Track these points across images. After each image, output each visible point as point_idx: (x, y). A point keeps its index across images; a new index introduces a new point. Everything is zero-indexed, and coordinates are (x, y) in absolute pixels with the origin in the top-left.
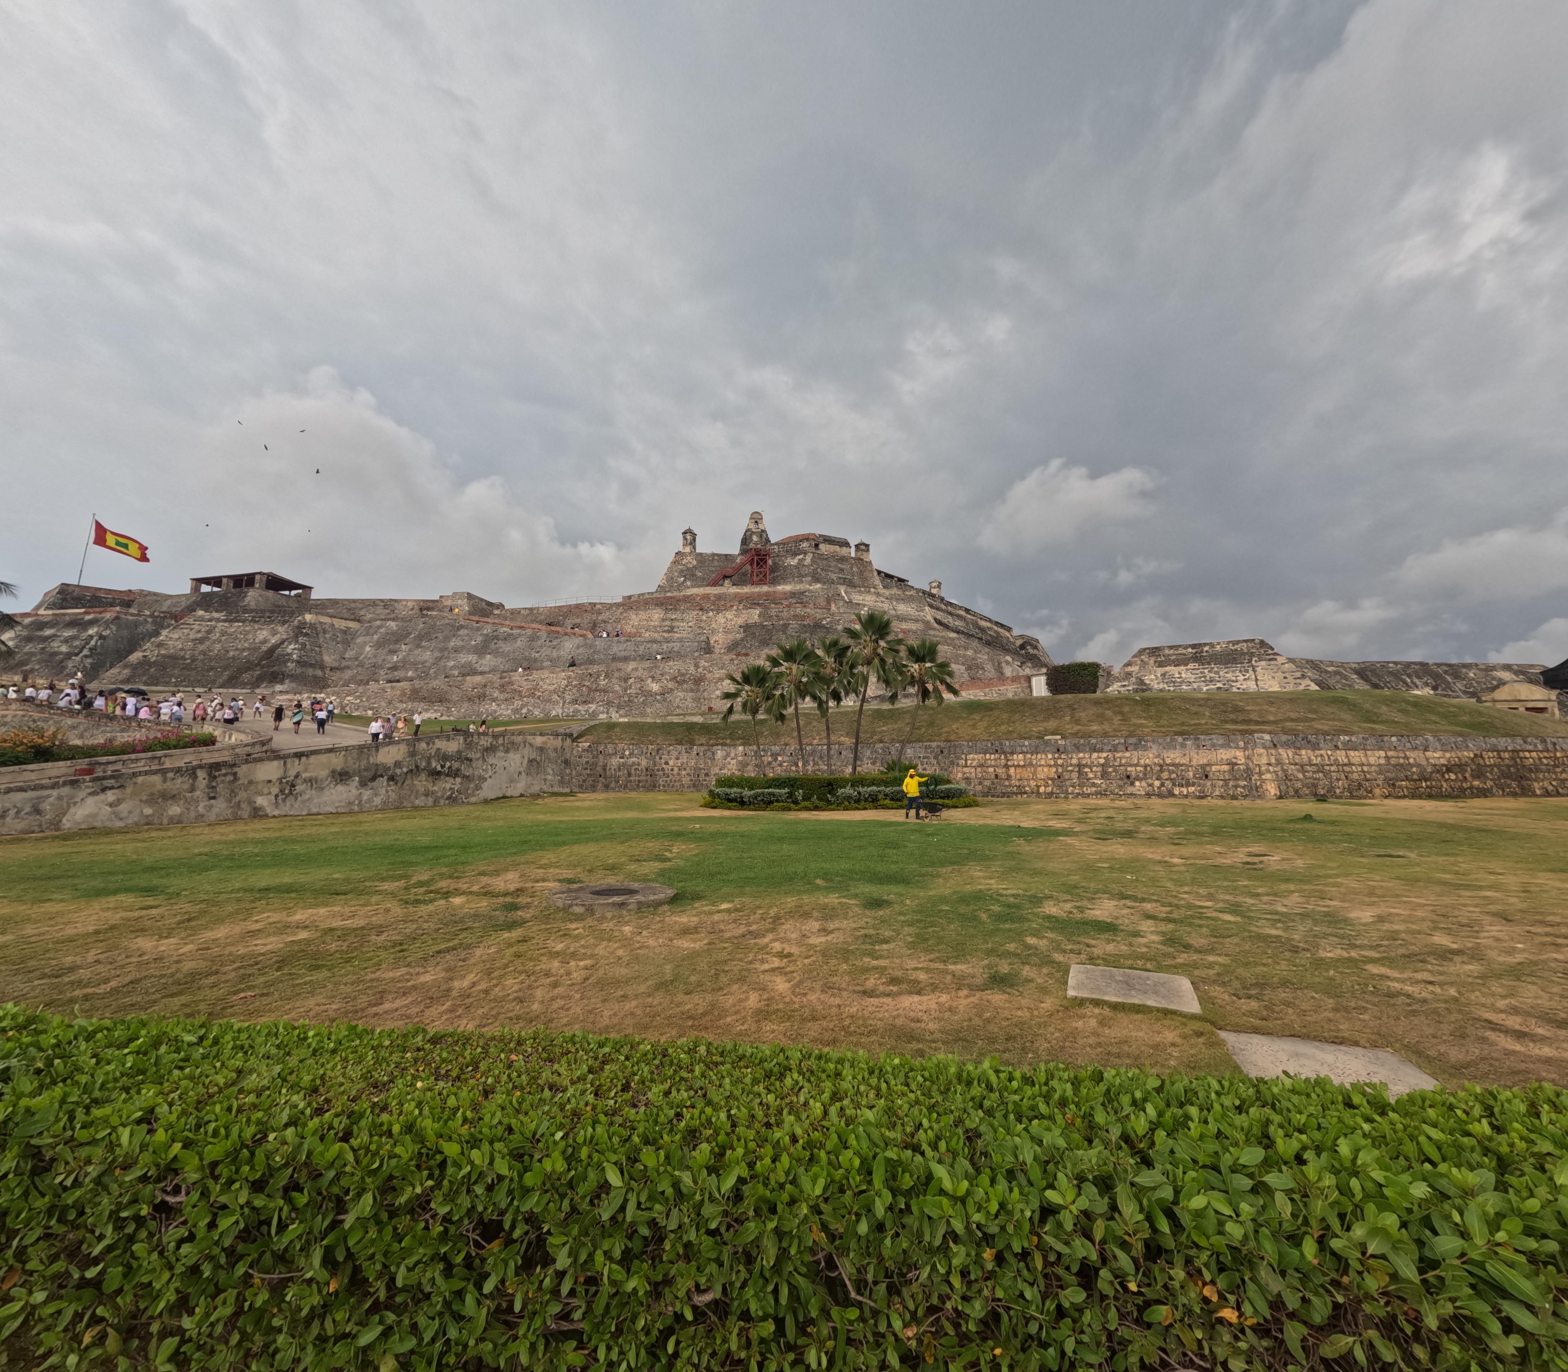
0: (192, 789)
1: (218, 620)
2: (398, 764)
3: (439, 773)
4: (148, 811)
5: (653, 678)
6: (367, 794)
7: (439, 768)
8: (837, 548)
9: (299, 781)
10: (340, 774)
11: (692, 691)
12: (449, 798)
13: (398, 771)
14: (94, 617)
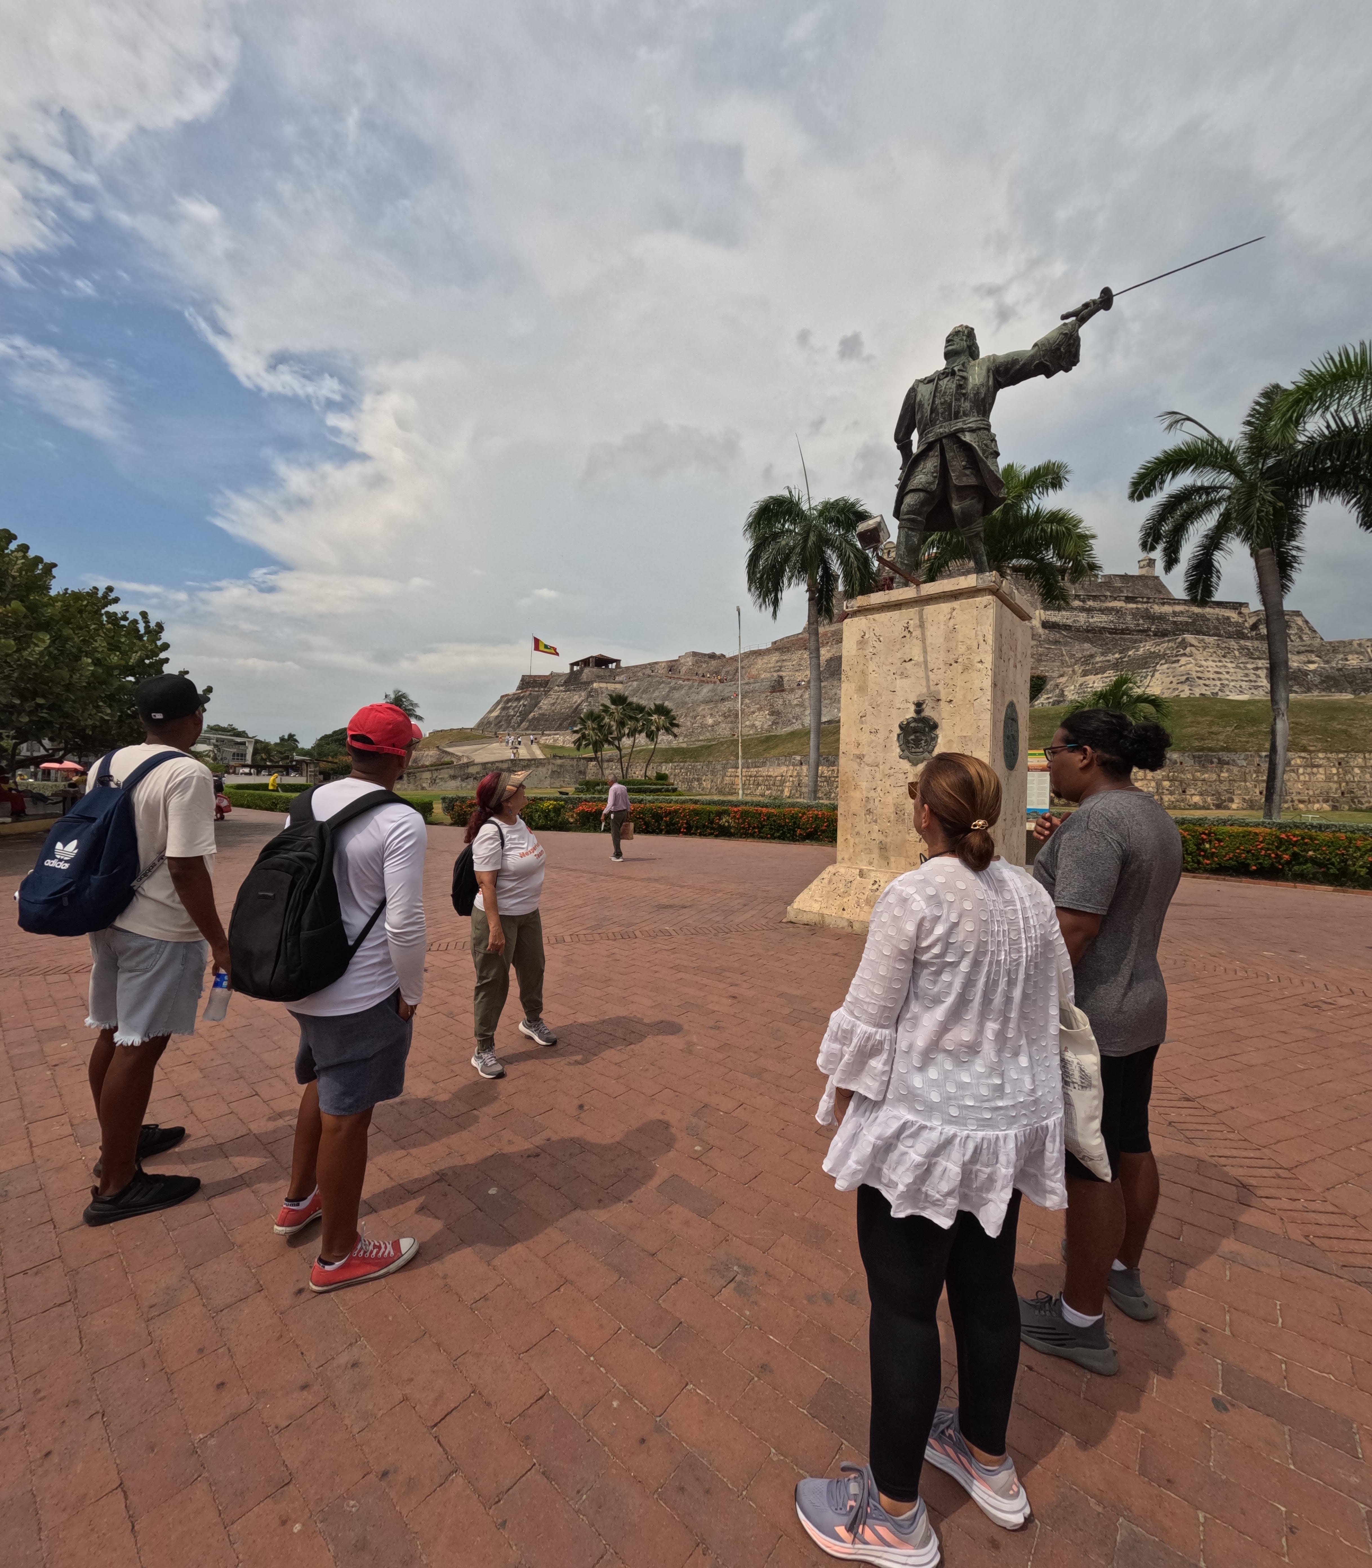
1: (562, 691)
2: (478, 773)
5: (711, 714)
11: (731, 722)
14: (528, 693)
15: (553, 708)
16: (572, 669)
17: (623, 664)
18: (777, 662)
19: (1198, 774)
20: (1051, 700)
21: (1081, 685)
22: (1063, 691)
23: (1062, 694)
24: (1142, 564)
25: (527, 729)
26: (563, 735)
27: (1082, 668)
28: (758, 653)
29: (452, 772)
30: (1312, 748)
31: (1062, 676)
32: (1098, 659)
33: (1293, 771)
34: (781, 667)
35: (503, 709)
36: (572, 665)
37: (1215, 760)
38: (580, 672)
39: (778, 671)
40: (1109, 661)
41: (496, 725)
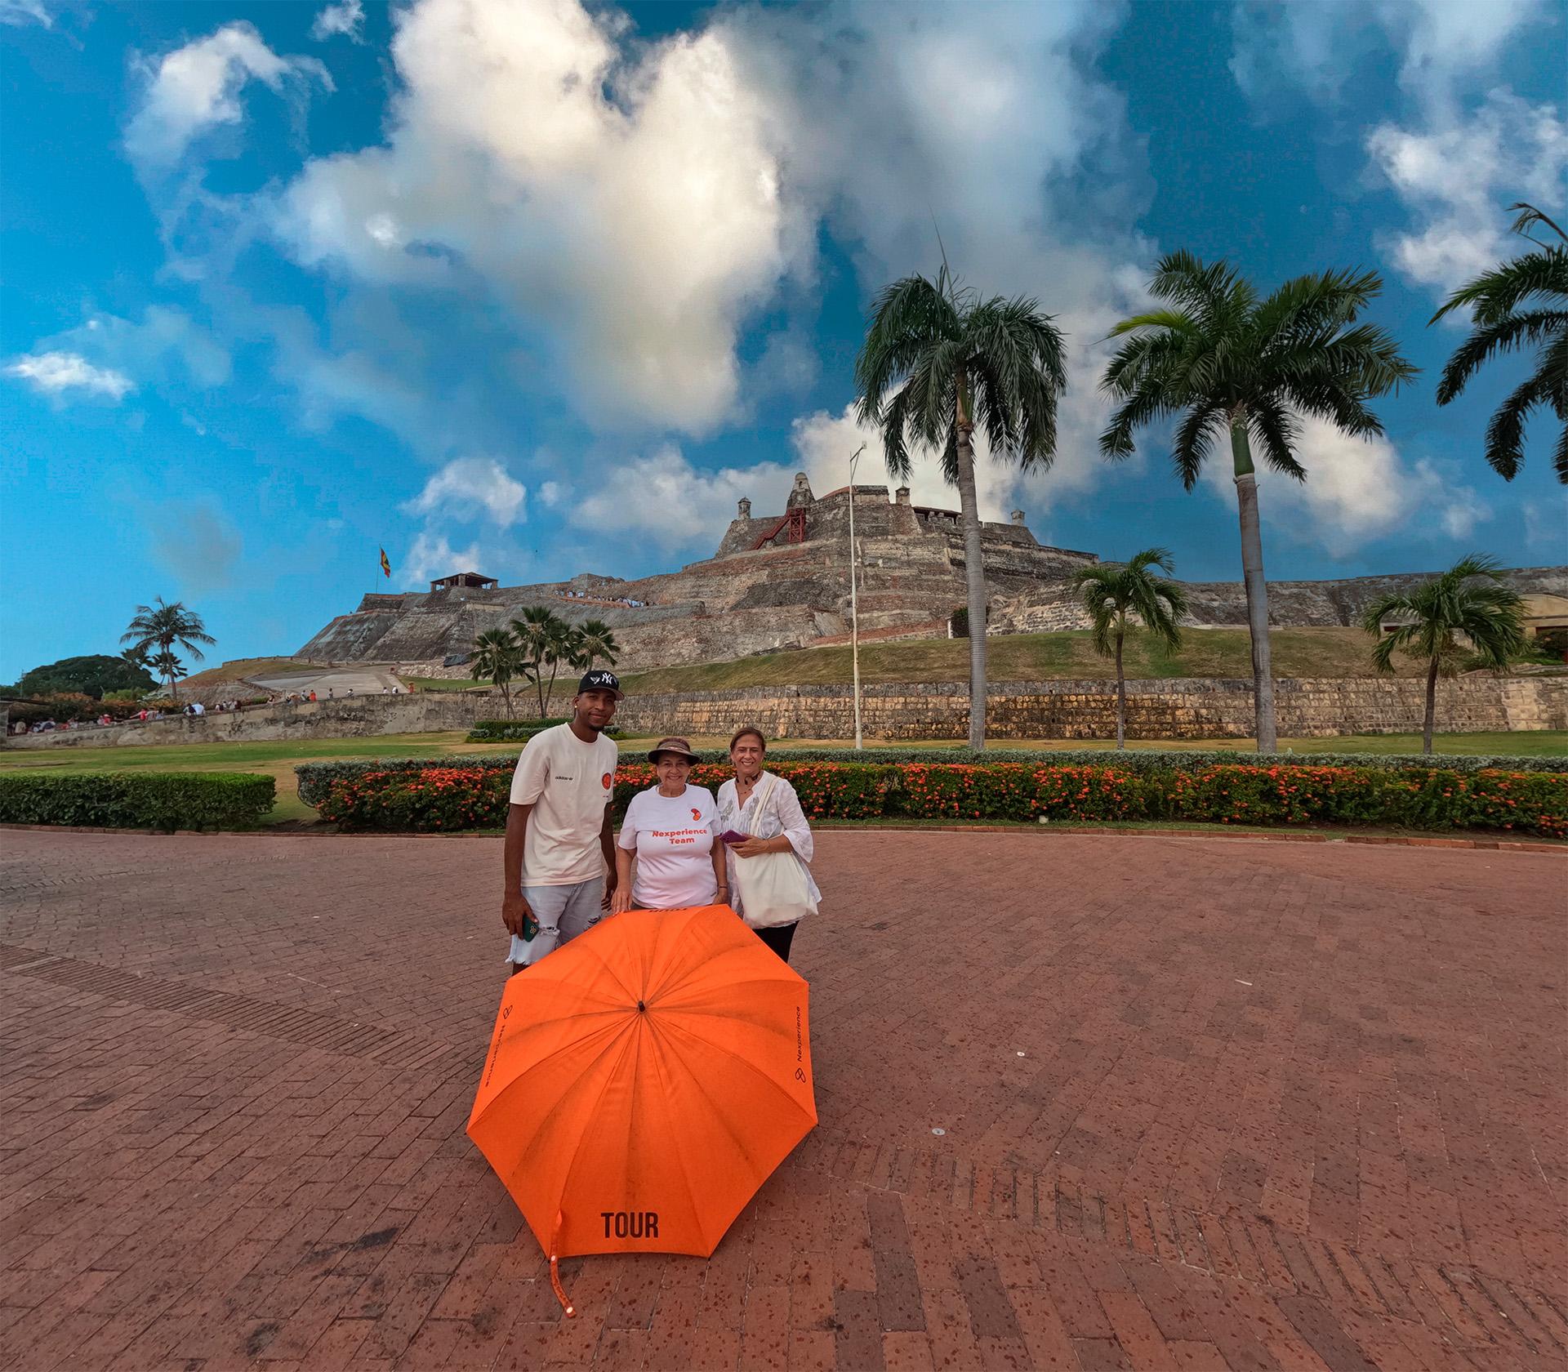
0: (181, 728)
2: (312, 714)
3: (346, 719)
4: (158, 738)
6: (290, 731)
7: (346, 716)
8: (874, 497)
9: (243, 724)
10: (271, 720)
12: (355, 733)
13: (313, 718)
14: (374, 614)
15: (411, 633)
16: (434, 588)
17: (501, 585)
18: (693, 587)
19: (1229, 701)
20: (1000, 630)
21: (1029, 615)
22: (1012, 621)
23: (1011, 623)
24: (1014, 515)
25: (374, 658)
26: (431, 664)
27: (1028, 599)
28: (670, 578)
29: (268, 713)
30: (1290, 675)
31: (1008, 606)
32: (1042, 590)
33: (1305, 697)
34: (698, 593)
35: (339, 633)
36: (435, 583)
37: (1242, 687)
38: (448, 591)
39: (695, 597)
40: (1054, 592)
41: (327, 653)
